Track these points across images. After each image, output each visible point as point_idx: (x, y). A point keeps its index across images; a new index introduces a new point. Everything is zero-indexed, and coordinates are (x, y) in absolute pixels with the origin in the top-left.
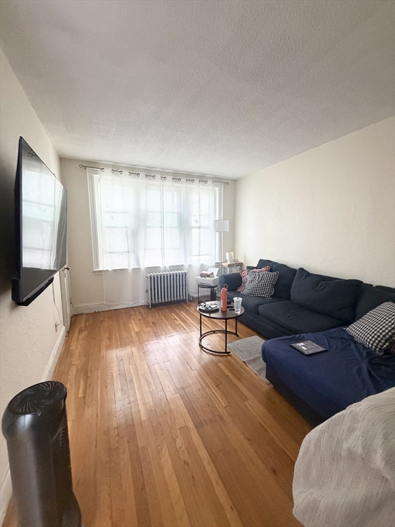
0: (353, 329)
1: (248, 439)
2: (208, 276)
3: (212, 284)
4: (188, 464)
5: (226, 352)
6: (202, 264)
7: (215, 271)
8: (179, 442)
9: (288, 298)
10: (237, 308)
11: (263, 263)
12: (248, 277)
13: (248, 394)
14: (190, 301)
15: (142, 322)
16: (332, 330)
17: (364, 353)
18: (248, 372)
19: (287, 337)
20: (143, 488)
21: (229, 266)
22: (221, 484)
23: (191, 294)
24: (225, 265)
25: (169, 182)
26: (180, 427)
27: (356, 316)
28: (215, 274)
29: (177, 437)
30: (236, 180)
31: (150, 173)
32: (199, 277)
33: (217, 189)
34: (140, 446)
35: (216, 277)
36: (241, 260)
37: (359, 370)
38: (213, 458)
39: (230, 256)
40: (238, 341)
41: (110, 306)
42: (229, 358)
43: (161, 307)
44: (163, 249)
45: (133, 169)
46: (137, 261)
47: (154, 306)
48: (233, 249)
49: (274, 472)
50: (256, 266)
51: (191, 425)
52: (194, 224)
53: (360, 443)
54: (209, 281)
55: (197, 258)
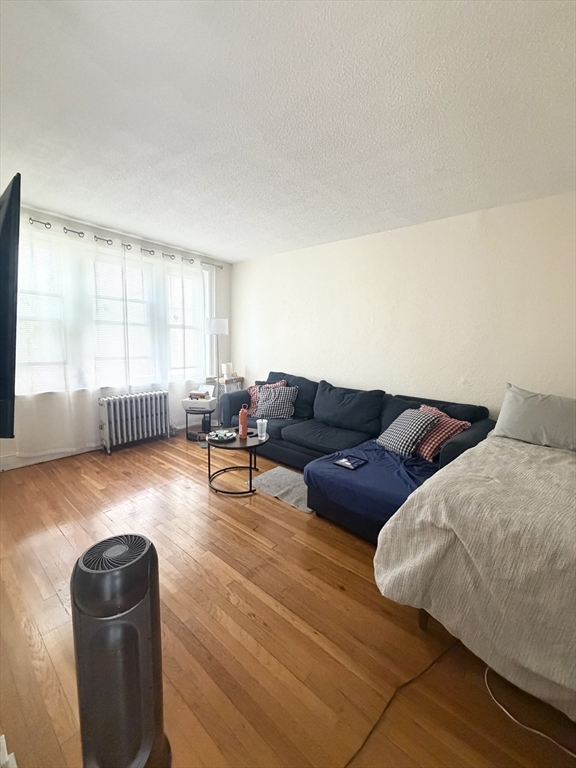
0: (382, 440)
1: (309, 570)
2: (203, 397)
3: (208, 408)
4: (254, 615)
5: (251, 491)
6: (189, 381)
7: (211, 389)
8: (234, 599)
9: (311, 416)
10: (261, 433)
11: (275, 377)
12: (259, 395)
13: (293, 529)
14: (172, 436)
15: (103, 474)
16: (365, 444)
17: (398, 458)
18: (284, 508)
19: (327, 456)
20: (211, 658)
21: (227, 382)
22: (297, 618)
23: (174, 426)
24: (222, 381)
25: (135, 254)
26: (228, 583)
27: (381, 427)
28: (211, 394)
29: (229, 594)
30: (231, 265)
31: (103, 235)
32: (188, 399)
33: (206, 273)
34: (183, 620)
35: (213, 399)
36: (241, 374)
37: (399, 473)
38: (280, 600)
39: (228, 368)
40: (260, 476)
41: (29, 458)
42: (257, 497)
43: (127, 450)
44: (126, 359)
45: (69, 222)
46: (81, 377)
47: (116, 449)
48: (229, 359)
49: (342, 588)
50: (266, 380)
51: (239, 577)
52: (171, 321)
53: (429, 513)
54: (203, 404)
55: (181, 371)
